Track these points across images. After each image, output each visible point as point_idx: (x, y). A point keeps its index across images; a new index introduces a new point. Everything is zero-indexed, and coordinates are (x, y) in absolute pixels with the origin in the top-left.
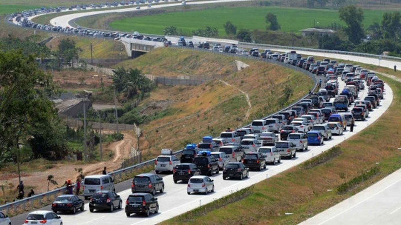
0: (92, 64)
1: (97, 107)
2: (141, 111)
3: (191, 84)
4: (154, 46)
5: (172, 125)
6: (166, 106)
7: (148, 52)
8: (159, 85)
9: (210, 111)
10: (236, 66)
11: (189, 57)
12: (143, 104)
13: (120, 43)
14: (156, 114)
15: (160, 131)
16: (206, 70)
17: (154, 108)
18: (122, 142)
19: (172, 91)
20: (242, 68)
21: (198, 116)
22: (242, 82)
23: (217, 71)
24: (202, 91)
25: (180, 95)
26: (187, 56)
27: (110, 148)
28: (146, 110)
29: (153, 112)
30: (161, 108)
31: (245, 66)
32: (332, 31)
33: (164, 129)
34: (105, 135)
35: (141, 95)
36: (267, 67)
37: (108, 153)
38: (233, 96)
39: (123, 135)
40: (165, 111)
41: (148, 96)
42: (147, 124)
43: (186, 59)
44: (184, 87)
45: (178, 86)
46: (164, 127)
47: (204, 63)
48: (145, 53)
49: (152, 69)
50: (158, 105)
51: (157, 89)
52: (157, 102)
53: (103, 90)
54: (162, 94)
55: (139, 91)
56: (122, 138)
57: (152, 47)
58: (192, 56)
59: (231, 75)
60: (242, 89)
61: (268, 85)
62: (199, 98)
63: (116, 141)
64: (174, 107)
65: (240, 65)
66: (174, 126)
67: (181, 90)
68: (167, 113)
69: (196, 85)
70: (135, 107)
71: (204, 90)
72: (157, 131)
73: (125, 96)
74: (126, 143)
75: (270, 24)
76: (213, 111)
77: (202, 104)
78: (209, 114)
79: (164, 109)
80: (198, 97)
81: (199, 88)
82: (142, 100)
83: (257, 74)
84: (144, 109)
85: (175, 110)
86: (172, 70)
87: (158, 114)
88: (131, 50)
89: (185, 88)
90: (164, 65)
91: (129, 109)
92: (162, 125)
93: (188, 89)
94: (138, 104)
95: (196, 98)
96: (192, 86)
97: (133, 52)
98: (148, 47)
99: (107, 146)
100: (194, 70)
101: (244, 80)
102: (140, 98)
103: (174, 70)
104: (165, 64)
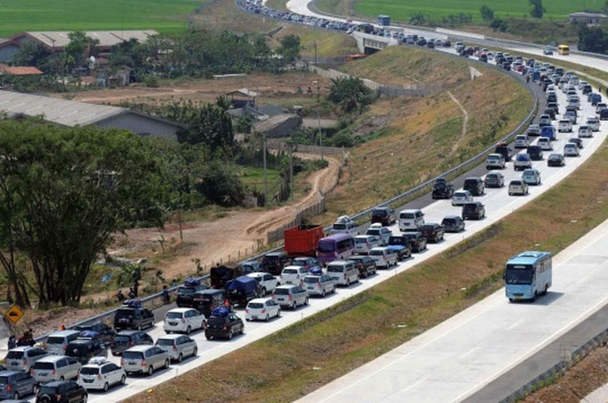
0: (316, 65)
1: (309, 123)
2: (355, 129)
3: (417, 96)
4: (387, 44)
5: (382, 151)
6: (384, 124)
7: (381, 49)
8: (382, 96)
9: (423, 136)
10: (470, 74)
11: (421, 60)
12: (360, 120)
13: (352, 37)
14: (372, 133)
15: (368, 160)
16: (437, 77)
17: (371, 125)
18: (326, 170)
19: (395, 103)
20: (475, 77)
21: (411, 142)
22: (469, 97)
23: (448, 79)
24: (426, 105)
25: (403, 108)
26: (420, 58)
27: (309, 180)
28: (361, 127)
29: (368, 130)
30: (377, 126)
31: (479, 74)
32: (604, 16)
33: (372, 155)
34: (309, 160)
35: (359, 108)
36: (498, 78)
37: (305, 186)
38: (451, 118)
39: (327, 162)
40: (381, 130)
41: (367, 110)
42: (358, 147)
43: (417, 62)
44: (409, 98)
45: (402, 97)
46: (373, 152)
47: (436, 68)
48: (377, 50)
49: (381, 73)
50: (375, 122)
51: (378, 100)
52: (376, 116)
53: (318, 101)
54: (384, 107)
55: (358, 104)
56: (327, 166)
57: (385, 44)
58: (424, 59)
59: (462, 86)
60: (465, 108)
61: (492, 105)
62: (419, 116)
63: (319, 169)
64: (393, 124)
65: (475, 72)
66: (384, 153)
67: (406, 102)
68: (383, 133)
69: (423, 96)
70: (351, 123)
71: (428, 104)
72: (365, 158)
73: (343, 108)
74: (329, 172)
75: (533, 7)
76: (427, 136)
77: (420, 123)
78: (421, 140)
79: (381, 127)
80: (419, 114)
81: (425, 100)
82: (361, 114)
83: (486, 88)
84: (360, 126)
85: (393, 129)
86: (401, 74)
87: (374, 133)
88: (364, 45)
89: (410, 100)
90: (393, 68)
91: (344, 126)
92: (372, 150)
93: (414, 100)
94: (356, 119)
95: (416, 115)
96: (418, 98)
97: (366, 49)
98: (381, 43)
99: (307, 176)
100: (425, 77)
101: (471, 95)
102: (358, 112)
103: (403, 75)
104: (395, 67)
